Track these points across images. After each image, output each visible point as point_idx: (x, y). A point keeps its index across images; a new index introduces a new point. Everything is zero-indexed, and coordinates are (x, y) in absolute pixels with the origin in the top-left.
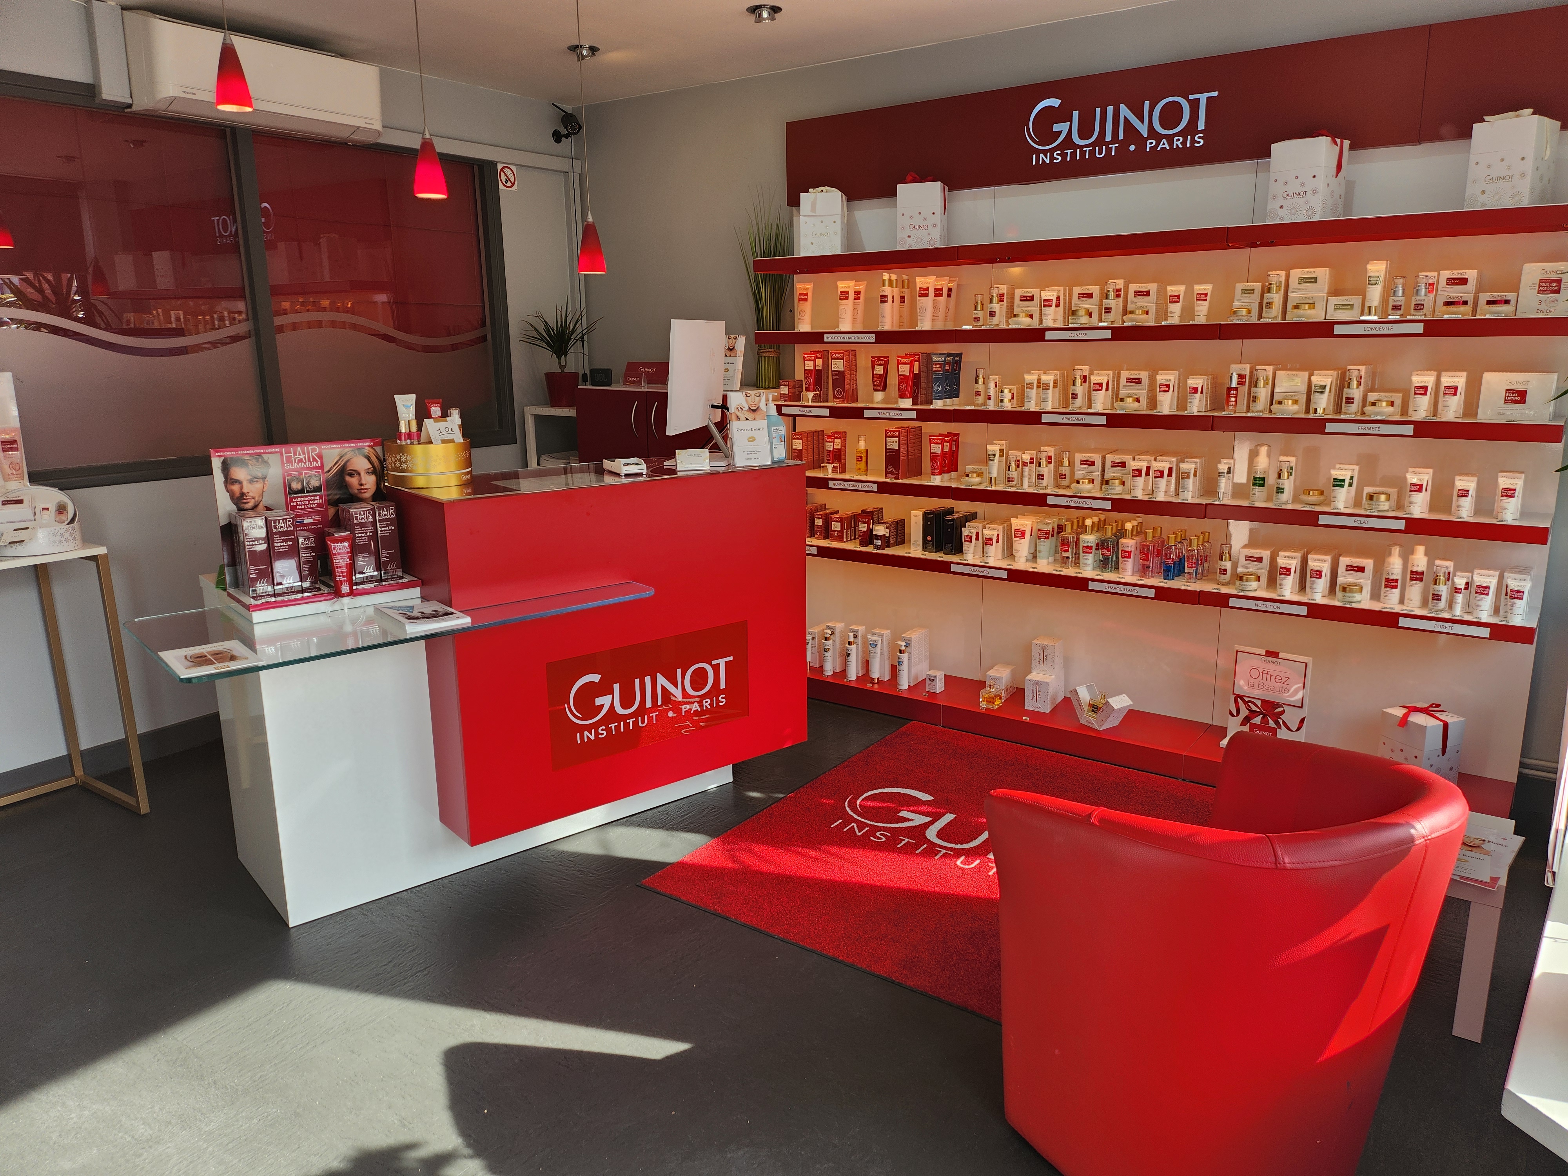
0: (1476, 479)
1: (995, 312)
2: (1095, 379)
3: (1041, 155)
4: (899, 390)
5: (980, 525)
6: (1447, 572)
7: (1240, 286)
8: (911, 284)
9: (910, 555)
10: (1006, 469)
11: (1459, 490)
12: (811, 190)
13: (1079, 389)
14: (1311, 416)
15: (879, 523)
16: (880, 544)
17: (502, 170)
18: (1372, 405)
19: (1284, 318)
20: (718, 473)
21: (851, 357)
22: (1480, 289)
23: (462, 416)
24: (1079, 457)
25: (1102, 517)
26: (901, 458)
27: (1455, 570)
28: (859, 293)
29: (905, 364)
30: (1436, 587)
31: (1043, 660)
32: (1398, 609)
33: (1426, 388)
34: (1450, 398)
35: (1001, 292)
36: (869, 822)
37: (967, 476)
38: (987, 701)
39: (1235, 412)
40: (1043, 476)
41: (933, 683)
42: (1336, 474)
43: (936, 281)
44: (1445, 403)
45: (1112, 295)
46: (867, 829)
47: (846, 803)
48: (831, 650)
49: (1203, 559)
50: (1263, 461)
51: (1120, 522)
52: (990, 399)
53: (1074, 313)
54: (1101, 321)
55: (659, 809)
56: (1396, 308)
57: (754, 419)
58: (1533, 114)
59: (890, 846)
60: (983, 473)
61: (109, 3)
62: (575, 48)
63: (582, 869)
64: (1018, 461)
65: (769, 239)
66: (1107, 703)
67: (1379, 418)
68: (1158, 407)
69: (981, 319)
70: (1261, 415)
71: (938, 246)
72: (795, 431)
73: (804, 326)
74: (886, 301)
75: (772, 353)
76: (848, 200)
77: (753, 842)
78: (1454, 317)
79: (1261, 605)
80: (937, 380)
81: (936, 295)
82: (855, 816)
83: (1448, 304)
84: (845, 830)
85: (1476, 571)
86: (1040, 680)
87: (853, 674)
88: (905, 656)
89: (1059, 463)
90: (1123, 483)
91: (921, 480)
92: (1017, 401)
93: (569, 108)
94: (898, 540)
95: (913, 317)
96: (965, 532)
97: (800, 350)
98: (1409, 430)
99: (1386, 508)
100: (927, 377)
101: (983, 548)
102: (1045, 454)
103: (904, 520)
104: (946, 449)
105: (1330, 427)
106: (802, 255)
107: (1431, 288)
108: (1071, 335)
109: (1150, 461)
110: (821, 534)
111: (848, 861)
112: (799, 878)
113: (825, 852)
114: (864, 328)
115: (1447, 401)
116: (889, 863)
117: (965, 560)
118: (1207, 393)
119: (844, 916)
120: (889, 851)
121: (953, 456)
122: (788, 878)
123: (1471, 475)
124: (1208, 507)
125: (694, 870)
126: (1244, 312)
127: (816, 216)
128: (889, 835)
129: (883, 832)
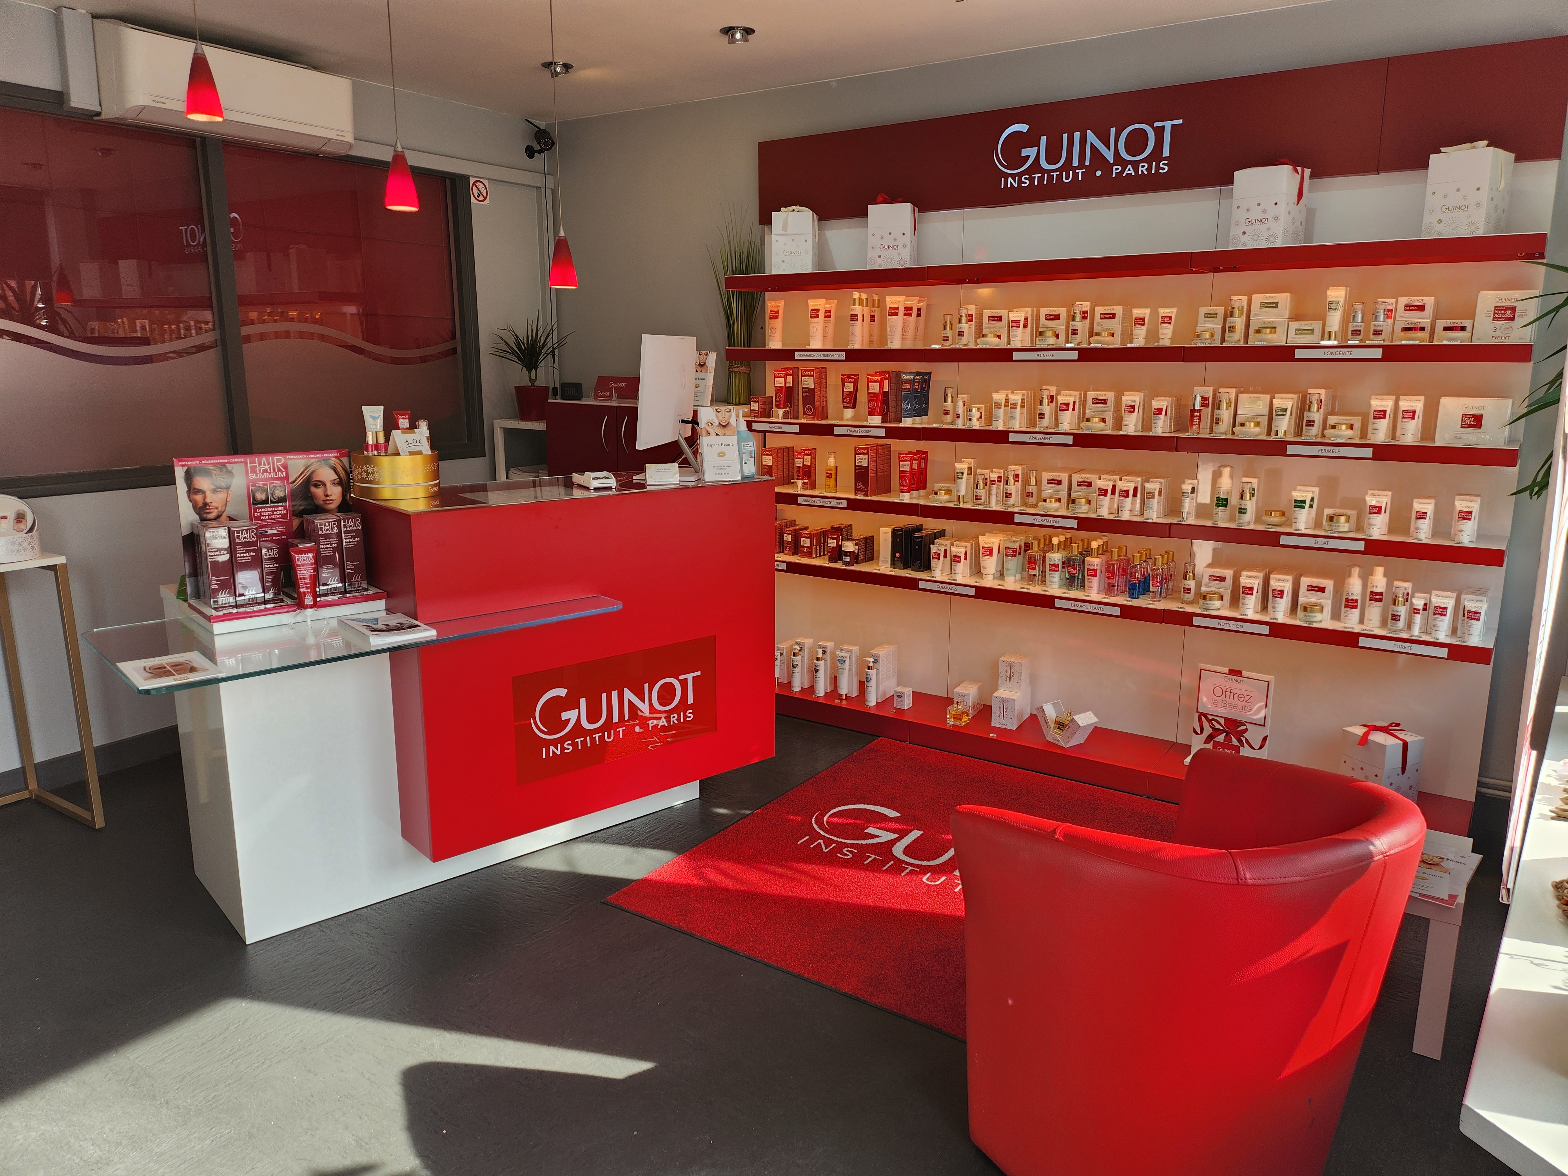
0: (1433, 501)
1: (963, 332)
2: (1062, 399)
3: (1010, 179)
4: (869, 408)
5: (948, 542)
6: (1405, 593)
7: (1203, 310)
8: (881, 303)
9: (878, 572)
10: (974, 487)
11: (1417, 512)
12: (782, 209)
13: (1047, 409)
14: (1273, 438)
15: (849, 540)
16: (849, 560)
17: (474, 184)
18: (1332, 428)
19: (1246, 341)
20: (687, 488)
21: (821, 374)
22: (1436, 317)
23: (430, 429)
24: (1046, 476)
25: (1069, 536)
26: (871, 475)
27: (1414, 592)
28: (830, 311)
29: (875, 382)
30: (1395, 608)
31: (1010, 677)
32: (1357, 629)
33: (1385, 412)
34: (1408, 422)
35: (970, 312)
36: (835, 839)
37: (936, 493)
38: (954, 718)
39: (1198, 433)
40: (1010, 494)
41: (900, 699)
42: (1297, 495)
43: (906, 300)
44: (1404, 427)
45: (1078, 317)
46: (834, 845)
47: (813, 819)
48: (799, 666)
49: (1167, 578)
50: (1226, 482)
51: (1086, 540)
52: (958, 417)
53: (1041, 334)
54: (1067, 342)
55: (625, 825)
56: (1356, 333)
57: (725, 435)
58: (1488, 146)
59: (857, 862)
60: (951, 491)
61: (79, 10)
62: (549, 65)
63: (546, 886)
64: (986, 479)
65: (741, 257)
66: (1073, 720)
67: (1338, 440)
68: (1124, 428)
69: (950, 339)
70: (1224, 437)
71: (908, 266)
72: (765, 447)
73: (775, 343)
74: (857, 320)
75: (743, 369)
76: (820, 220)
77: (719, 859)
78: (1411, 342)
79: (1225, 624)
80: (906, 398)
81: (905, 315)
82: (822, 833)
83: (1407, 329)
84: (812, 846)
85: (1434, 592)
86: (1007, 697)
87: (821, 689)
88: (873, 672)
89: (1027, 482)
90: (1089, 502)
91: (890, 497)
92: (985, 420)
93: (542, 124)
94: (867, 557)
95: (883, 337)
96: (934, 549)
97: (770, 367)
98: (1368, 453)
99: (1346, 529)
100: (896, 395)
101: (951, 565)
102: (1013, 473)
103: (873, 536)
104: (915, 467)
105: (1291, 450)
106: (773, 273)
107: (1389, 313)
108: (1038, 356)
109: (1115, 481)
110: (790, 550)
111: (814, 878)
112: (765, 895)
113: (791, 868)
114: (834, 347)
115: (1406, 425)
116: (856, 880)
117: (933, 577)
118: (1171, 414)
119: (810, 933)
120: (856, 868)
121: (922, 474)
122: (754, 895)
123: (1429, 497)
124: (1173, 527)
125: (659, 887)
126: (1207, 335)
127: (787, 234)
128: (856, 851)
129: (849, 849)
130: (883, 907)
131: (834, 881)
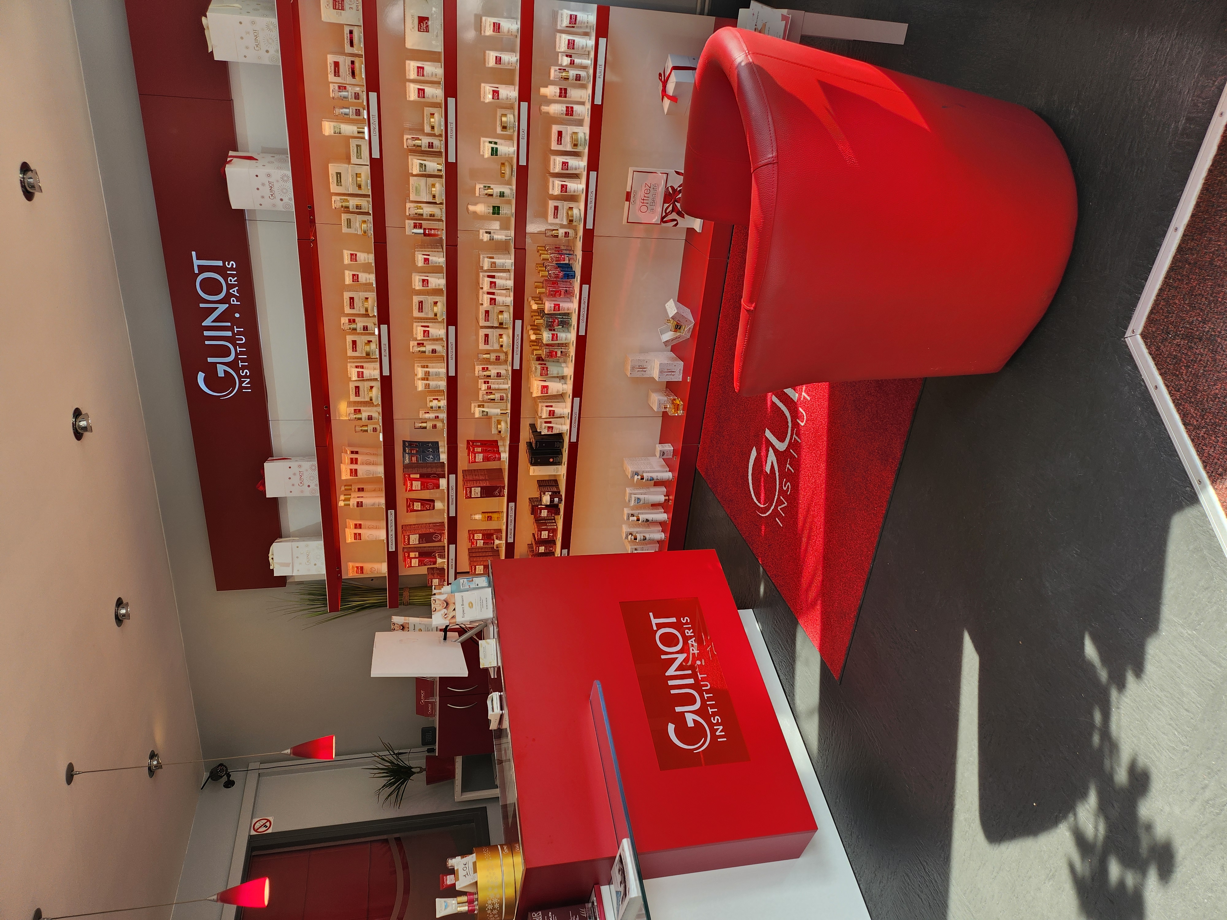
0: (487, 52)
1: (369, 416)
2: (420, 336)
3: (243, 385)
4: (433, 489)
5: (539, 421)
6: (559, 71)
7: (345, 230)
8: (348, 485)
9: (565, 474)
10: (493, 402)
11: (496, 63)
12: (271, 568)
13: (428, 348)
14: (443, 173)
15: (541, 500)
16: (557, 499)
17: (256, 831)
18: (434, 129)
19: (368, 196)
20: (498, 632)
21: (409, 529)
22: (343, 53)
24: (482, 346)
25: (529, 327)
26: (488, 485)
27: (557, 65)
28: (356, 525)
29: (412, 485)
30: (571, 78)
31: (643, 368)
32: (588, 106)
33: (419, 89)
34: (426, 71)
35: (353, 411)
36: (776, 497)
37: (500, 432)
38: (678, 410)
39: (443, 230)
40: (498, 373)
41: (665, 453)
42: (487, 154)
43: (345, 464)
44: (430, 74)
45: (353, 326)
46: (781, 498)
47: (763, 515)
48: (644, 535)
49: (558, 250)
50: (481, 208)
51: (532, 314)
52: (438, 417)
53: (368, 354)
54: (374, 334)
55: (778, 669)
56: (358, 113)
57: (454, 603)
58: (206, 16)
59: (793, 478)
60: (498, 420)
62: (151, 771)
63: (831, 732)
64: (487, 393)
65: (313, 600)
66: (673, 318)
67: (443, 123)
68: (441, 287)
69: (375, 426)
70: (444, 210)
71: (316, 463)
72: (468, 572)
73: (383, 568)
74: (362, 502)
75: (406, 594)
76: (281, 537)
77: (799, 589)
78: (363, 70)
79: (591, 205)
80: (424, 459)
81: (356, 463)
82: (772, 508)
83: (353, 74)
84: (784, 515)
85: (557, 50)
86: (658, 370)
87: (663, 516)
88: (645, 475)
89: (488, 361)
90: (501, 312)
91: (505, 469)
92: (440, 395)
93: (206, 775)
94: (554, 484)
95: (373, 480)
96: (545, 432)
97: (403, 571)
98: (451, 101)
99: (512, 116)
100: (422, 467)
101: (557, 418)
102: (481, 372)
103: (538, 481)
104: (480, 449)
105: (451, 159)
106: (324, 572)
107: (342, 88)
108: (385, 356)
109: (483, 293)
110: (552, 547)
111: (808, 511)
112: (824, 549)
113: (803, 530)
114: (383, 520)
115: (428, 73)
116: (807, 478)
117: (567, 431)
118: (429, 251)
119: (851, 511)
120: (798, 479)
121: (485, 444)
122: (825, 559)
123: (484, 55)
124: (517, 247)
125: (824, 637)
126: (364, 226)
127: (292, 563)
128: (785, 480)
129: (783, 485)
130: (826, 455)
131: (809, 495)
